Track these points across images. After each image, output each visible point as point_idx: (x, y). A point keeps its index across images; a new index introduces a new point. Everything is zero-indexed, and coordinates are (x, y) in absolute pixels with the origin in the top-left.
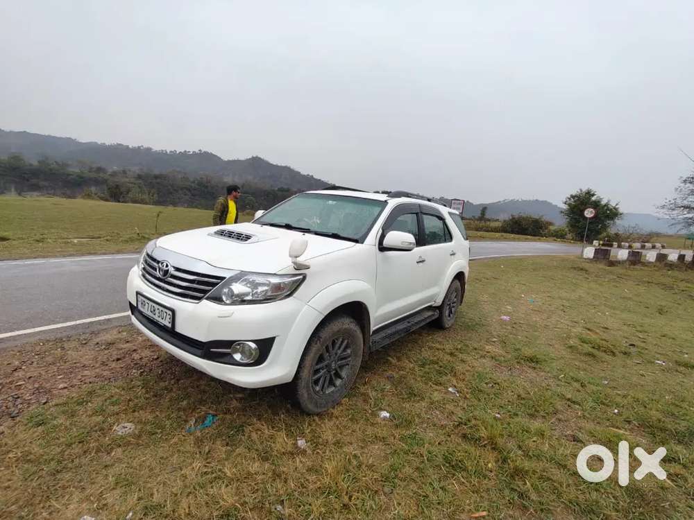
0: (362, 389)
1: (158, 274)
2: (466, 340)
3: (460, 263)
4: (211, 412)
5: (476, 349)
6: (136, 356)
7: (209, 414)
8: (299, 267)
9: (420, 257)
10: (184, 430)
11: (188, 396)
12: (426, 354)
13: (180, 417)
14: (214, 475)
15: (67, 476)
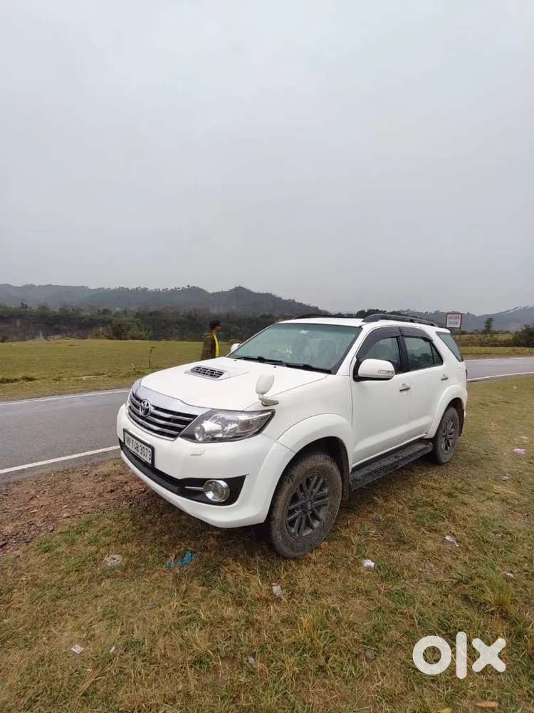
0: (344, 533)
1: (141, 413)
2: (468, 477)
3: (456, 388)
4: (190, 548)
5: (481, 489)
6: (127, 488)
7: (188, 550)
8: (266, 403)
9: (404, 384)
10: (164, 566)
11: (170, 531)
12: (419, 493)
13: (161, 552)
14: (189, 616)
15: (64, 603)
